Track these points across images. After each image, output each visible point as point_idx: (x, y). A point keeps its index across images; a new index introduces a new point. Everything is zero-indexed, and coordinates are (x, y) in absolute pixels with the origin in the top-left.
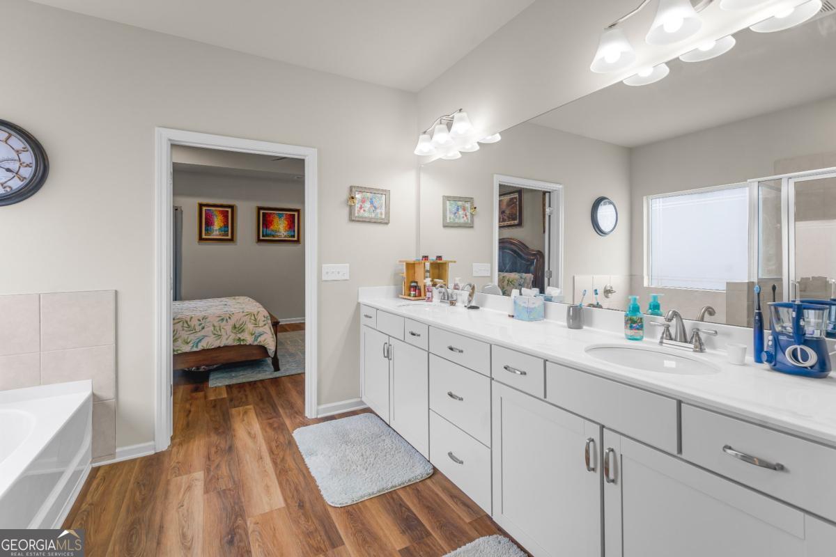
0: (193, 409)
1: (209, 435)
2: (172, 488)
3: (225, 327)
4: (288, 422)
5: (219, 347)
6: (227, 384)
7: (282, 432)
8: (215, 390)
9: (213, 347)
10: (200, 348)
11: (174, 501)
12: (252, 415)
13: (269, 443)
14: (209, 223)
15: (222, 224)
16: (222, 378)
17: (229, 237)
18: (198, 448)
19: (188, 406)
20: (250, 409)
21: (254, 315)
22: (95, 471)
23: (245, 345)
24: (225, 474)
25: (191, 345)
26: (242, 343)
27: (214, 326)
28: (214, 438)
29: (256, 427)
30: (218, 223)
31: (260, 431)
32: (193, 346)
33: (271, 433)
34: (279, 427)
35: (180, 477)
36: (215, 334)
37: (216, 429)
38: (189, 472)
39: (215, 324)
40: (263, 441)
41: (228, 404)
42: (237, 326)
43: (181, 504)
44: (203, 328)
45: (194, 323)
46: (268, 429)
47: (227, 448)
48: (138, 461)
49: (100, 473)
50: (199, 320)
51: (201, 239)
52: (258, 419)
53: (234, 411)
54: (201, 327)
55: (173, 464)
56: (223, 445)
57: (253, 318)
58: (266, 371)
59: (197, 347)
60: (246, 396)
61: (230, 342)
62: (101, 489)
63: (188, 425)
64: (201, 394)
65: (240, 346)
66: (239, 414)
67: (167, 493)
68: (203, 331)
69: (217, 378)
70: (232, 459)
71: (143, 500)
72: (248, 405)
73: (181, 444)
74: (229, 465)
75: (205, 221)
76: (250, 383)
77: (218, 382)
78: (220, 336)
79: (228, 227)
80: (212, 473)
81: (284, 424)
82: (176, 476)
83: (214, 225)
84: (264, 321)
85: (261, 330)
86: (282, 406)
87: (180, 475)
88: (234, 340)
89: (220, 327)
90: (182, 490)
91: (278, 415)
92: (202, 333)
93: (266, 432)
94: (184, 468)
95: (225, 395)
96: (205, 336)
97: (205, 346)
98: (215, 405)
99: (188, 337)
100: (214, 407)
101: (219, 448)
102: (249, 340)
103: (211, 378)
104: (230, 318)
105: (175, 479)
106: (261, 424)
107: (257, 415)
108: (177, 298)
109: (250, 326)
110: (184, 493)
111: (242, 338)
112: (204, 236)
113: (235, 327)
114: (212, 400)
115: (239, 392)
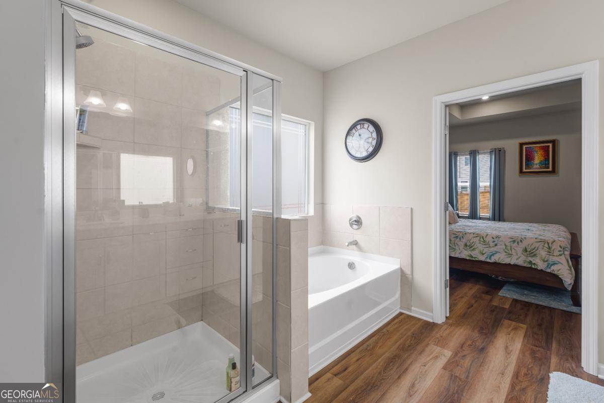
0: (475, 305)
1: (473, 330)
2: (428, 350)
3: (515, 248)
4: (554, 360)
5: (509, 264)
6: (515, 297)
7: (541, 366)
8: (502, 299)
9: (503, 263)
10: (492, 260)
11: (423, 359)
12: (521, 334)
13: (519, 366)
14: (530, 158)
15: (542, 159)
16: (513, 291)
17: (550, 169)
18: (460, 334)
19: (473, 302)
20: (522, 328)
21: (548, 244)
22: (401, 314)
23: (536, 269)
24: (466, 366)
25: (485, 256)
26: (533, 267)
27: (506, 245)
28: (476, 335)
29: (517, 345)
30: (538, 158)
31: (517, 352)
32: (487, 258)
33: (528, 359)
34: (540, 359)
35: (436, 347)
36: (506, 252)
37: (482, 329)
38: (443, 347)
39: (507, 244)
40: (514, 362)
41: (505, 315)
42: (529, 250)
43: (424, 364)
44: (496, 245)
45: (489, 239)
46: (527, 354)
47: (481, 347)
48: (422, 322)
49: (402, 317)
50: (493, 238)
51: (521, 172)
52: (523, 342)
53: (506, 322)
54: (494, 244)
55: (438, 335)
56: (479, 343)
57: (546, 245)
58: (563, 301)
59: (490, 259)
60: (526, 315)
61: (520, 262)
62: (396, 326)
63: (464, 315)
64: (489, 297)
65: (531, 268)
66: (509, 327)
67: (423, 351)
68: (496, 247)
69: (509, 290)
70: (478, 358)
71: (409, 346)
72: (522, 323)
73: (451, 325)
74: (472, 362)
75: (526, 157)
76: (538, 306)
77: (508, 294)
78: (510, 255)
79: (549, 161)
80: (457, 359)
81: (548, 359)
82: (434, 344)
83: (534, 160)
84: (560, 251)
85: (555, 259)
86: (559, 343)
87: (437, 345)
88: (525, 262)
89: (511, 247)
90: (431, 357)
91: (548, 347)
92: (495, 249)
93: (524, 355)
94: (442, 343)
95: (507, 306)
96: (497, 252)
97: (497, 260)
98: (494, 310)
99: (483, 250)
100: (492, 311)
101: (473, 343)
102: (541, 266)
103: (504, 288)
104: (521, 241)
105: (433, 346)
106: (524, 345)
107: (525, 336)
108: (501, 219)
109: (543, 253)
110: (431, 359)
111: (533, 262)
112: (524, 170)
113: (526, 250)
114: (493, 305)
115: (522, 309)
